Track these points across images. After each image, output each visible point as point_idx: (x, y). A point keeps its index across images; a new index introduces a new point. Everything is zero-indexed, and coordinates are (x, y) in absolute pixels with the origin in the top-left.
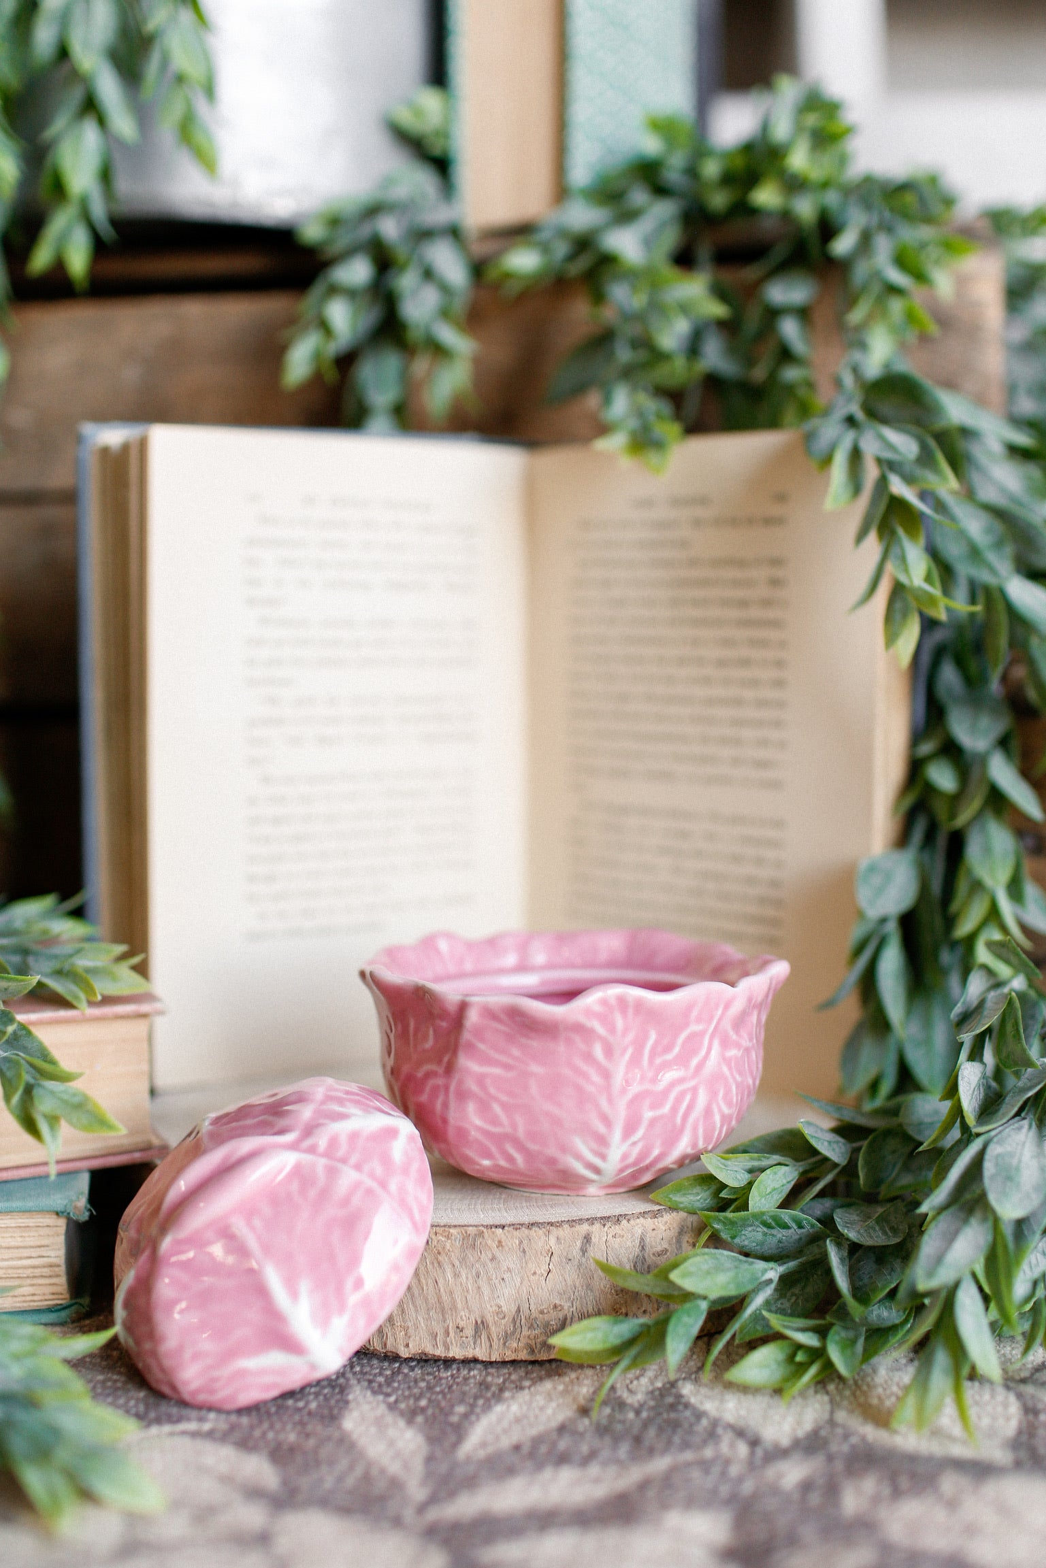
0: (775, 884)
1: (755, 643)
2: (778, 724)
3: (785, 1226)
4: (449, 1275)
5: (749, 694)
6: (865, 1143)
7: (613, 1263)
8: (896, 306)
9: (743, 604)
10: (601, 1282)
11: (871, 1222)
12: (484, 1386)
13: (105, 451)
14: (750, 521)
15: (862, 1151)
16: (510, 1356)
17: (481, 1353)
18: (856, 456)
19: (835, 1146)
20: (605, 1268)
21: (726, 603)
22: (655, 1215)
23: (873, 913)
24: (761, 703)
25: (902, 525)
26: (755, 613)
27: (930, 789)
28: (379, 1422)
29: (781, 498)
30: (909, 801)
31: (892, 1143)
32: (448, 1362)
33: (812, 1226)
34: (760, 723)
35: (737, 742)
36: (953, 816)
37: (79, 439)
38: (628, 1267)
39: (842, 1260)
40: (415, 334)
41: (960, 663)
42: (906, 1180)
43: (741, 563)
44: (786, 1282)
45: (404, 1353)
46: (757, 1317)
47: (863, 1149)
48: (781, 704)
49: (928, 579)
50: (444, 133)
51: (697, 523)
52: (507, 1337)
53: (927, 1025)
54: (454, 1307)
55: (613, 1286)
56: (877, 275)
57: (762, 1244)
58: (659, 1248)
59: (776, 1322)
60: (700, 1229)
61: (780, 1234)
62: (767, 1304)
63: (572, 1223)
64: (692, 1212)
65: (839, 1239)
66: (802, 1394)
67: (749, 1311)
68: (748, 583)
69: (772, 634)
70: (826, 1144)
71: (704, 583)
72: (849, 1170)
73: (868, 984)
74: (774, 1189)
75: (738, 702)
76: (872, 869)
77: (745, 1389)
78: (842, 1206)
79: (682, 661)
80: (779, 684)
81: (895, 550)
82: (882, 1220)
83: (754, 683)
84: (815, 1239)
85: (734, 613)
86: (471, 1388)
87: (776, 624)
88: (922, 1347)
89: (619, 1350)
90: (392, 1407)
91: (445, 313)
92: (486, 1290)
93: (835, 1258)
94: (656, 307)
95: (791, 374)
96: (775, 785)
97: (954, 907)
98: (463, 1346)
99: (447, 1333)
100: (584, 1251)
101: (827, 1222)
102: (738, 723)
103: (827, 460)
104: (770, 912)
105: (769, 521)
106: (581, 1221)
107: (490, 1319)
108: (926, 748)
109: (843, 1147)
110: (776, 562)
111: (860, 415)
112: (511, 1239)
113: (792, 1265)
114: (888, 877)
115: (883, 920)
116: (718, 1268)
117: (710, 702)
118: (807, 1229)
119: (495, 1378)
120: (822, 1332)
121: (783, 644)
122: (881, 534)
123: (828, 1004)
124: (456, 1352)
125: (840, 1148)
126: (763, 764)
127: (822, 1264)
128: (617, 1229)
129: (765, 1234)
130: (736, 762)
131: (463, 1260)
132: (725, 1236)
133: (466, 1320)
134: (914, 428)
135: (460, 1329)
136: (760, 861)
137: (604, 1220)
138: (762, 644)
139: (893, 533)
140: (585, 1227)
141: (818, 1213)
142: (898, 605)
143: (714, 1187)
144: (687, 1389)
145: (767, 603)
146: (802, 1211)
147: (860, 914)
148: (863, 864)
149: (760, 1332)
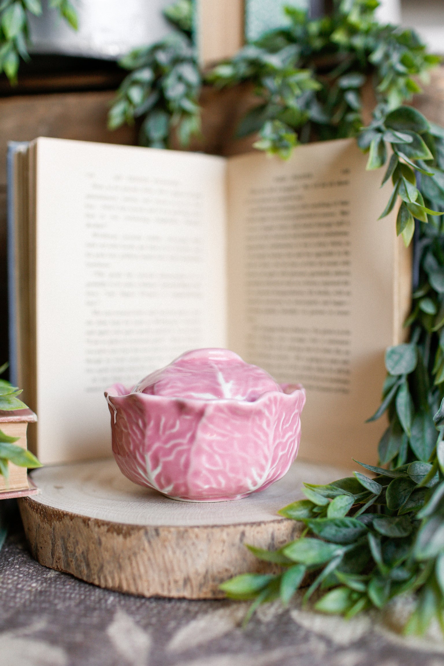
0: (345, 362)
1: (334, 244)
2: (346, 283)
3: (347, 526)
4: (170, 553)
5: (333, 269)
6: (389, 486)
7: (257, 546)
8: (401, 81)
9: (329, 225)
10: (251, 557)
11: (393, 525)
12: (187, 611)
13: (20, 154)
14: (331, 184)
15: (387, 490)
16: (202, 596)
17: (187, 594)
18: (382, 145)
19: (373, 486)
20: (252, 549)
21: (320, 225)
22: (279, 522)
23: (395, 372)
24: (338, 273)
25: (404, 176)
26: (334, 229)
27: (422, 313)
28: (128, 631)
29: (346, 172)
30: (411, 320)
31: (403, 486)
32: (170, 599)
33: (362, 527)
34: (337, 283)
35: (326, 293)
36: (433, 325)
37: (7, 150)
38: (265, 548)
39: (377, 545)
40: (173, 105)
41: (436, 255)
42: (411, 505)
43: (327, 205)
44: (348, 557)
45: (147, 594)
46: (332, 575)
47: (388, 488)
48: (347, 273)
49: (418, 200)
50: (190, 18)
51: (306, 187)
52: (201, 586)
53: (422, 430)
54: (173, 570)
55: (257, 560)
56: (392, 68)
57: (335, 536)
58: (281, 540)
59: (341, 577)
60: (302, 529)
61: (344, 531)
62: (338, 568)
63: (235, 525)
64: (299, 520)
65: (376, 534)
66: (357, 616)
67: (327, 571)
68: (331, 214)
69: (342, 239)
70: (368, 484)
71: (310, 216)
72: (381, 498)
73: (392, 408)
74: (341, 507)
75: (327, 273)
76: (393, 352)
77: (325, 614)
78: (378, 518)
79: (299, 255)
80: (346, 263)
81: (402, 187)
82: (398, 524)
83: (335, 264)
84: (363, 534)
85: (324, 230)
86: (181, 612)
87: (345, 234)
88: (419, 592)
89: (257, 592)
90: (138, 623)
91: (187, 95)
92: (190, 561)
93: (373, 543)
94: (286, 86)
95: (351, 117)
96: (345, 313)
97: (435, 371)
98: (178, 590)
99: (169, 584)
100: (241, 540)
101: (370, 526)
102: (326, 284)
103: (367, 149)
104: (342, 376)
105: (340, 183)
106: (239, 524)
107: (192, 576)
108: (420, 294)
109: (378, 487)
110: (344, 203)
111: (383, 128)
112: (203, 534)
113: (350, 547)
114: (401, 356)
115: (400, 377)
116: (311, 548)
117: (313, 274)
118: (359, 529)
119: (194, 608)
120: (366, 583)
121: (348, 244)
122: (394, 181)
123: (372, 419)
124: (174, 594)
125: (376, 487)
126: (339, 303)
127: (366, 547)
128: (258, 529)
129: (336, 530)
130: (326, 303)
131: (178, 545)
132: (316, 531)
133: (179, 576)
134: (410, 131)
135: (176, 582)
136: (338, 352)
137: (252, 524)
138: (338, 244)
139: (400, 180)
140: (241, 528)
141: (366, 521)
142: (403, 214)
143: (310, 506)
144: (295, 614)
145: (340, 224)
146: (357, 518)
147: (388, 374)
148: (389, 349)
149: (333, 583)
